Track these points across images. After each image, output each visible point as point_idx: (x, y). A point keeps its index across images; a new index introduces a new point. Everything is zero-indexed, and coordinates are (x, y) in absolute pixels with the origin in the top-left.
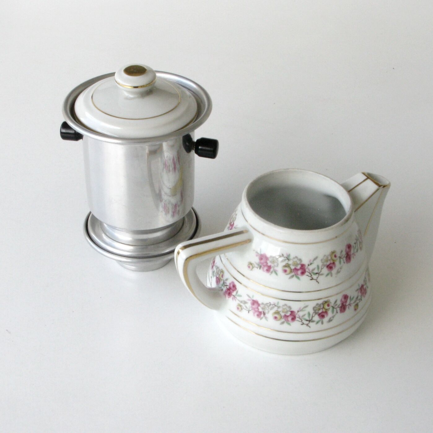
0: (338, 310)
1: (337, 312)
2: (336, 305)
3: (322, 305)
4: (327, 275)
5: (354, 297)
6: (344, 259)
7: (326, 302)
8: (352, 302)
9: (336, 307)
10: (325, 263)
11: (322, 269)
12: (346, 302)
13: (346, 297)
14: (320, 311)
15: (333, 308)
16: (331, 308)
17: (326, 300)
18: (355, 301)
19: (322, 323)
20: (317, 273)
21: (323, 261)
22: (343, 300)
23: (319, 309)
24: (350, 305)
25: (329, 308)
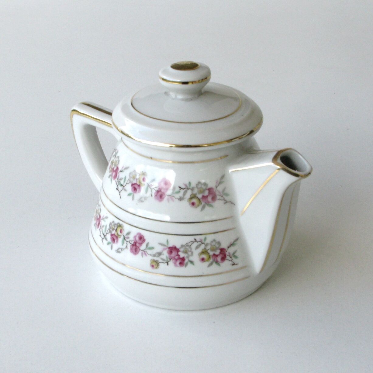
0: (129, 245)
1: (127, 247)
2: (128, 238)
3: (116, 226)
4: (129, 195)
5: (153, 248)
6: (154, 191)
7: (120, 226)
8: (149, 252)
9: (128, 240)
10: (132, 180)
11: (127, 183)
12: (141, 244)
13: (141, 238)
14: (113, 232)
15: (124, 239)
16: (122, 237)
17: (121, 223)
18: (154, 256)
19: (112, 248)
20: (122, 185)
21: (131, 176)
22: (137, 239)
23: (113, 229)
24: (144, 252)
25: (121, 236)
